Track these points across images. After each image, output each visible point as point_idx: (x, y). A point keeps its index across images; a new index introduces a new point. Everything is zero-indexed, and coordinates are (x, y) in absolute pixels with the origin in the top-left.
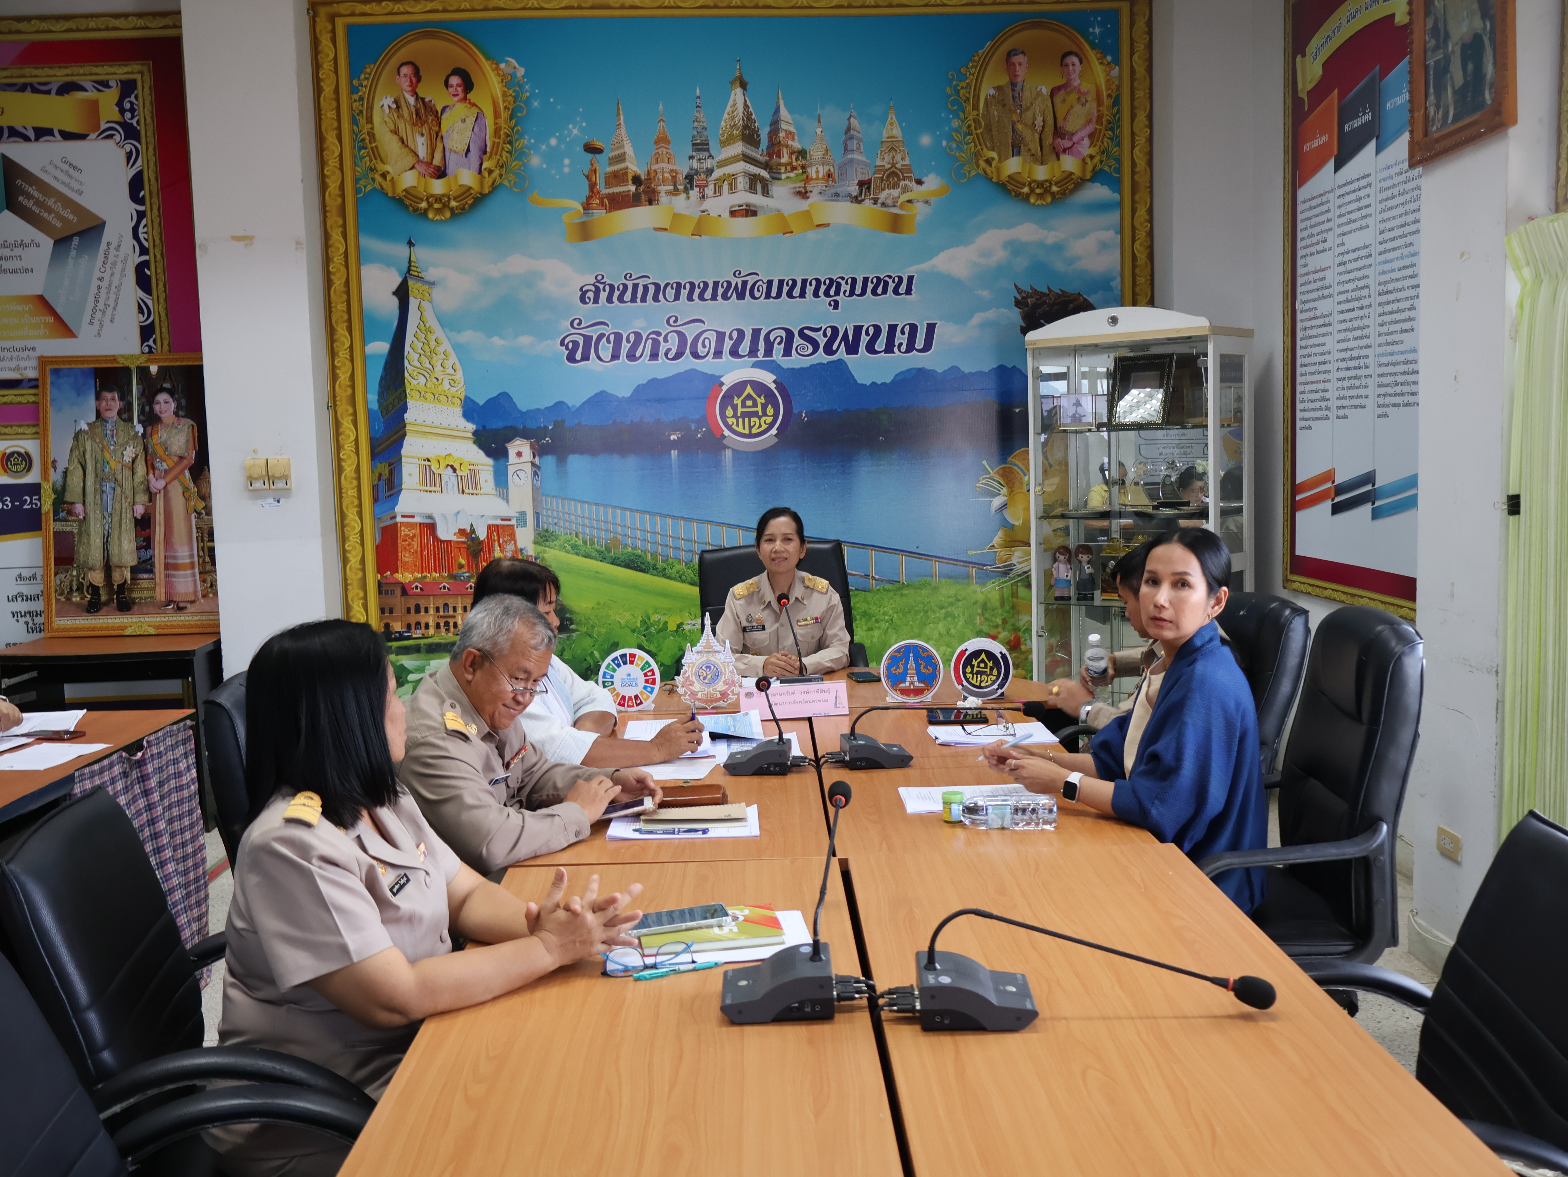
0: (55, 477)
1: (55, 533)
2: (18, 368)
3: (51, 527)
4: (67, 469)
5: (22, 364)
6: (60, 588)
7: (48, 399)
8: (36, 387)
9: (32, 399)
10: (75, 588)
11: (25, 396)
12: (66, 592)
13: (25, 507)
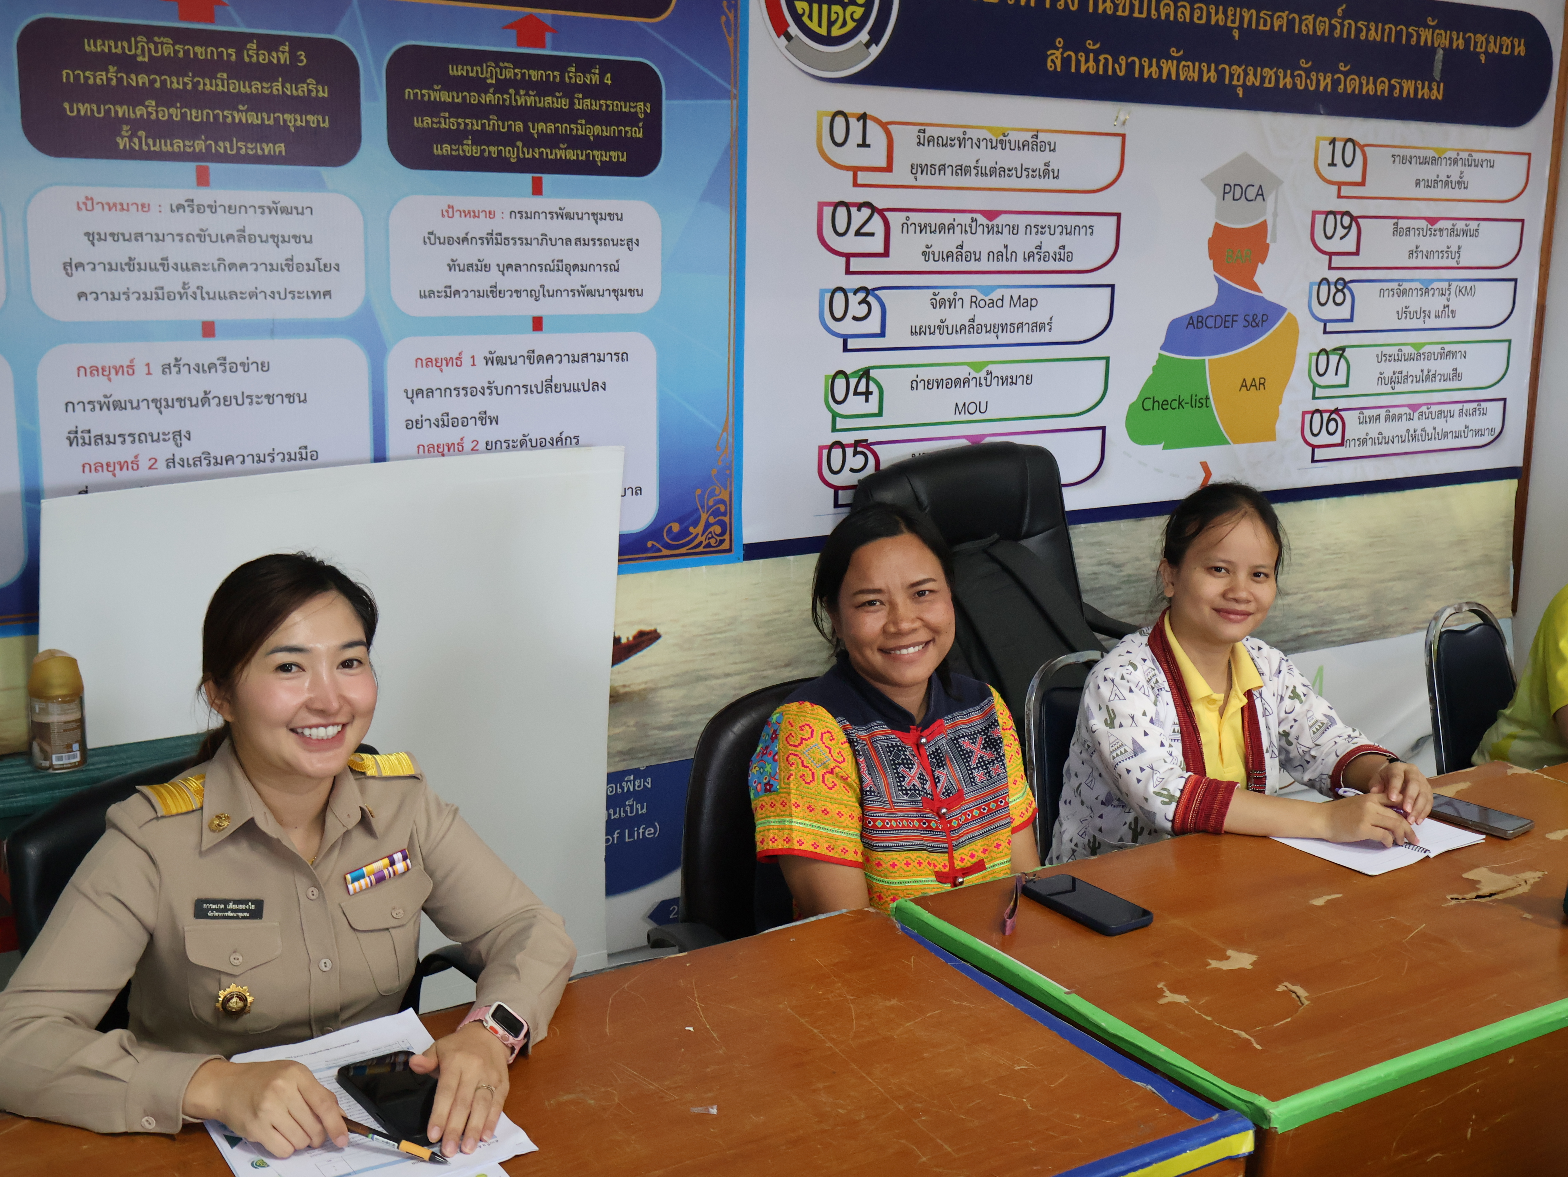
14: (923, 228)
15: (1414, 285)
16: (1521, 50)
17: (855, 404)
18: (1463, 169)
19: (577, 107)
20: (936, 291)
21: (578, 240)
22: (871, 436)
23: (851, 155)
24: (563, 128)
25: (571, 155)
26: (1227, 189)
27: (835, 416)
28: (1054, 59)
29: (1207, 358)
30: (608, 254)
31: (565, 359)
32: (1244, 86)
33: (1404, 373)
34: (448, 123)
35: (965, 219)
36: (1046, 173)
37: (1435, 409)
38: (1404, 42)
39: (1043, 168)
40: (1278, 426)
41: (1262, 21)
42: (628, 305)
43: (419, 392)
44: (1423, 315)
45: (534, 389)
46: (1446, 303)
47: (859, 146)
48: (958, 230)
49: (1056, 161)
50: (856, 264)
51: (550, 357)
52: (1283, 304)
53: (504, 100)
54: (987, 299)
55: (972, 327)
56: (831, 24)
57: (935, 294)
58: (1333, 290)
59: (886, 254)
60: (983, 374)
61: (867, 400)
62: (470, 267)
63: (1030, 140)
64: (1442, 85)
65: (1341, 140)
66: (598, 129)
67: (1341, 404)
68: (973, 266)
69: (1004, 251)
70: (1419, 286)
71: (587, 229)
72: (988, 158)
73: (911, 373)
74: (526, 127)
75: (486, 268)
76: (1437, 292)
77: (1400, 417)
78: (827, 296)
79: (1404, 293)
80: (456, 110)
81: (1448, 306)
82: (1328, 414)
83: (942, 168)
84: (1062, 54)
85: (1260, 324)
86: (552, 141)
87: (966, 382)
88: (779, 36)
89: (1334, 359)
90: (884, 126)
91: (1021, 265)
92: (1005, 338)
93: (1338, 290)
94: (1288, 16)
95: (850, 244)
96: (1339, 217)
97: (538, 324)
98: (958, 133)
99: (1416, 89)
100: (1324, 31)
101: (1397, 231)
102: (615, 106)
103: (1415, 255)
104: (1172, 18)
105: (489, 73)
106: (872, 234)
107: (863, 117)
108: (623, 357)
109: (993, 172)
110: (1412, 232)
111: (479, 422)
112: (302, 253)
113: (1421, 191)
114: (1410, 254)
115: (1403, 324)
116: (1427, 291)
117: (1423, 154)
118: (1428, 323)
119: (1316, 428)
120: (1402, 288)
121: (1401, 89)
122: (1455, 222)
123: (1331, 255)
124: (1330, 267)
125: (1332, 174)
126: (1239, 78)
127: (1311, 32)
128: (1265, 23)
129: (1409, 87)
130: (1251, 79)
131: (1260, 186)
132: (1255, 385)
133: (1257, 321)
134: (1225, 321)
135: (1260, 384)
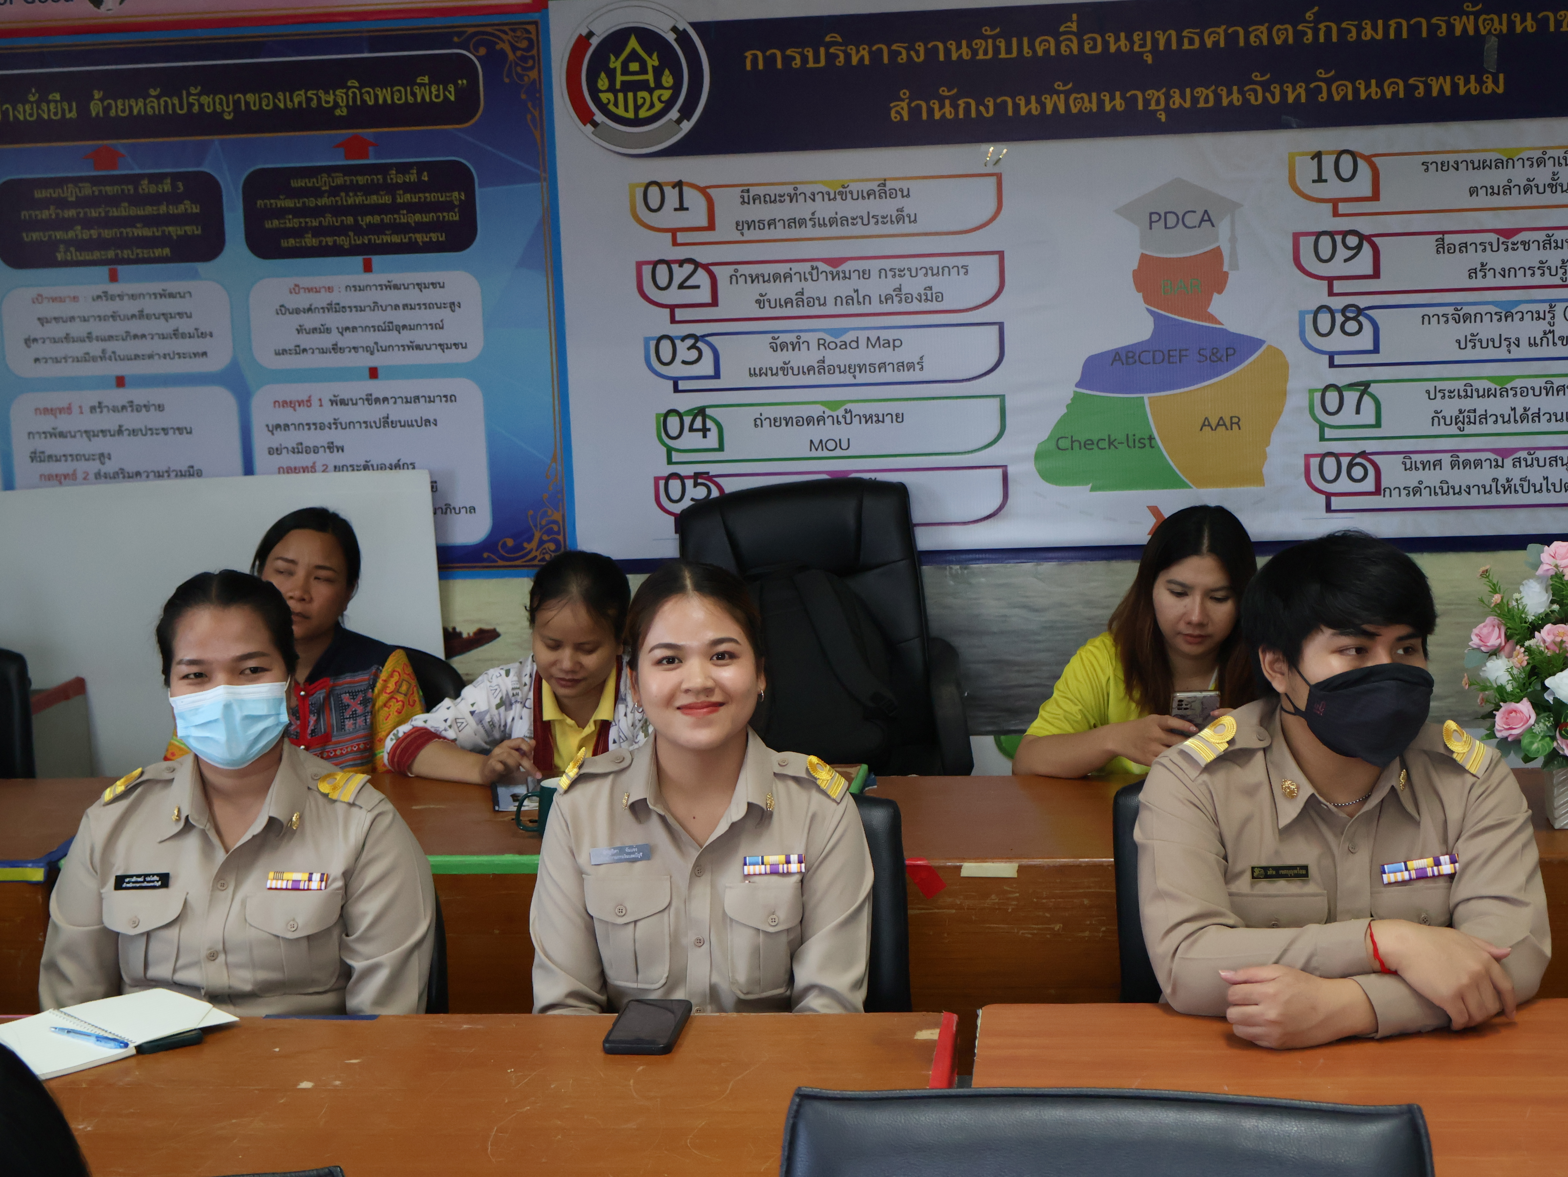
14: (754, 279)
15: (1483, 309)
17: (691, 440)
18: (1557, 169)
19: (399, 200)
20: (776, 335)
21: (405, 306)
22: (713, 469)
23: (669, 218)
24: (387, 219)
25: (396, 239)
26: (1155, 217)
27: (670, 451)
28: (900, 110)
29: (1146, 396)
30: (433, 316)
31: (399, 401)
32: (1167, 109)
33: (1480, 412)
34: (292, 223)
35: (806, 267)
36: (900, 219)
37: (1540, 454)
38: (1424, 35)
39: (895, 214)
40: (1266, 468)
41: (1186, 41)
42: (453, 356)
43: (278, 426)
44: (1504, 343)
45: (373, 425)
46: (1548, 328)
47: (676, 210)
48: (796, 278)
49: (909, 206)
50: (680, 314)
51: (385, 399)
52: (1258, 336)
53: (337, 201)
54: (837, 341)
55: (822, 367)
56: (637, 108)
57: (773, 338)
58: (1339, 319)
59: (714, 303)
60: (840, 412)
61: (705, 436)
62: (314, 330)
63: (877, 189)
64: (1501, 76)
65: (1329, 153)
66: (418, 217)
67: (1370, 446)
68: (817, 310)
69: (855, 295)
70: (1493, 309)
71: (413, 296)
72: (825, 209)
73: (755, 412)
74: (356, 221)
75: (328, 331)
76: (1527, 317)
77: (1478, 464)
78: (653, 344)
79: (1467, 317)
80: (297, 212)
81: (1552, 332)
82: (1349, 458)
83: (772, 223)
84: (909, 104)
85: (1225, 359)
86: (378, 229)
87: (821, 420)
88: (585, 125)
89: (1351, 397)
90: (703, 190)
91: (876, 307)
92: (862, 378)
93: (1348, 319)
94: (1225, 31)
95: (673, 296)
96: (1338, 238)
97: (373, 373)
98: (789, 189)
99: (1455, 87)
101: (1441, 247)
102: (431, 197)
103: (1480, 274)
104: (1053, 53)
105: (323, 182)
106: (698, 287)
107: (679, 185)
108: (450, 398)
109: (833, 221)
110: (1471, 249)
111: (327, 450)
112: (185, 325)
113: (1482, 200)
114: (1472, 273)
115: (1469, 354)
116: (1509, 315)
117: (1476, 157)
118: (1516, 353)
119: (1330, 473)
120: (1461, 313)
121: (1428, 88)
122: (1550, 232)
123: (1330, 280)
124: (1331, 293)
125: (1320, 191)
126: (1158, 103)
127: (1265, 43)
128: (1191, 41)
129: (1441, 85)
130: (1176, 101)
131: (1206, 212)
132: (1225, 424)
133: (1219, 355)
134: (1169, 356)
135: (1232, 423)
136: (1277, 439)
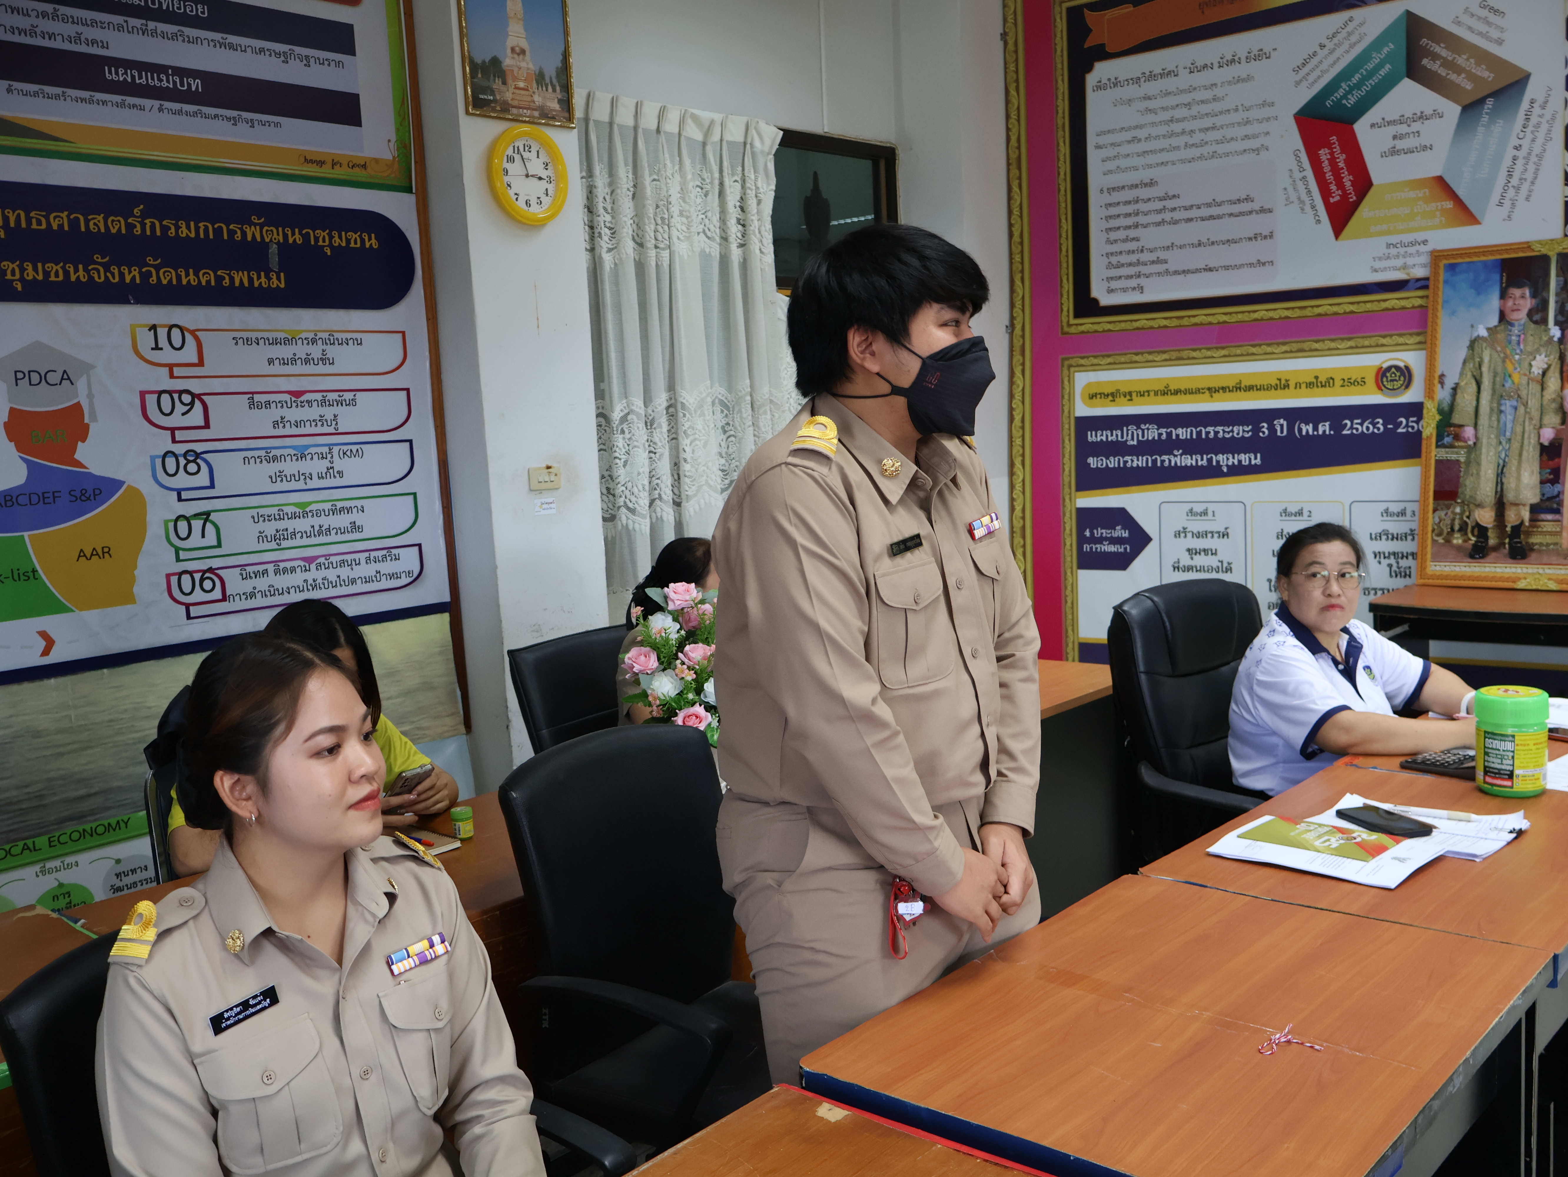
0: (1442, 394)
1: (1437, 461)
2: (1404, 267)
3: (1433, 454)
4: (1457, 384)
5: (1410, 261)
6: (1439, 527)
7: (1440, 300)
8: (1426, 287)
9: (1418, 302)
10: (1457, 527)
11: (1411, 299)
12: (1445, 532)
13: (1400, 430)
15: (285, 452)
16: (372, 242)
18: (325, 347)
26: (20, 375)
29: (26, 534)
32: (22, 280)
33: (290, 530)
37: (333, 559)
38: (226, 237)
40: (136, 589)
41: (34, 221)
44: (302, 478)
46: (329, 465)
52: (119, 477)
58: (182, 462)
64: (282, 274)
65: (163, 326)
67: (215, 563)
70: (293, 452)
76: (315, 457)
77: (293, 570)
79: (275, 459)
81: (332, 468)
82: (200, 574)
85: (92, 498)
89: (197, 524)
93: (189, 462)
94: (68, 216)
96: (176, 396)
99: (251, 280)
100: (120, 229)
101: (252, 404)
103: (281, 425)
110: (273, 405)
113: (277, 369)
114: (276, 424)
115: (279, 487)
116: (303, 456)
117: (271, 335)
118: (311, 484)
119: (187, 588)
120: (271, 455)
121: (232, 279)
122: (325, 394)
123: (173, 430)
124: (174, 441)
125: (156, 356)
126: (13, 274)
127: (103, 230)
128: (39, 223)
129: (240, 278)
130: (30, 274)
131: (65, 372)
132: (97, 554)
133: (87, 495)
134: (44, 498)
135: (103, 553)
136: (143, 564)
